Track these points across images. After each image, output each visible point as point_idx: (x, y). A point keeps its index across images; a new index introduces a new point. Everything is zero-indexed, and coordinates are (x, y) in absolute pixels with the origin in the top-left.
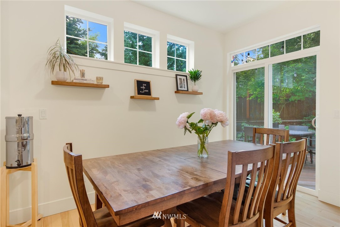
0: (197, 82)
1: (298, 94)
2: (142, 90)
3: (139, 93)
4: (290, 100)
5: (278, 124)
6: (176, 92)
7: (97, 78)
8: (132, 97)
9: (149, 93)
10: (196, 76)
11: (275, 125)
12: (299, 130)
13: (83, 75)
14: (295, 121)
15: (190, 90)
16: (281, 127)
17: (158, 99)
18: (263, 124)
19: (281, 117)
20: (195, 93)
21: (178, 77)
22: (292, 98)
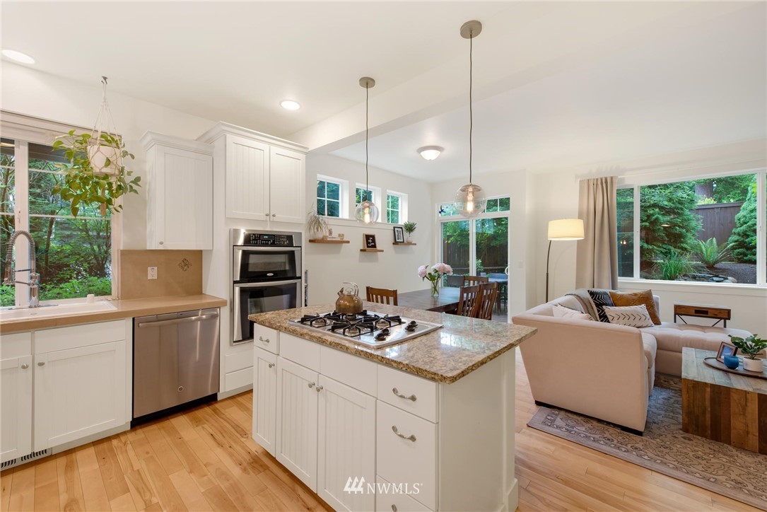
0: (411, 233)
1: (498, 239)
2: (369, 243)
3: (368, 247)
4: (492, 244)
5: (480, 272)
6: (394, 244)
7: (339, 235)
8: (361, 250)
9: (374, 246)
10: (410, 228)
11: (478, 273)
12: (499, 278)
13: (331, 233)
14: (497, 268)
15: (405, 242)
16: (483, 275)
17: (382, 251)
18: (468, 271)
19: (483, 264)
20: (410, 243)
21: (396, 229)
22: (493, 243)
